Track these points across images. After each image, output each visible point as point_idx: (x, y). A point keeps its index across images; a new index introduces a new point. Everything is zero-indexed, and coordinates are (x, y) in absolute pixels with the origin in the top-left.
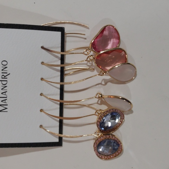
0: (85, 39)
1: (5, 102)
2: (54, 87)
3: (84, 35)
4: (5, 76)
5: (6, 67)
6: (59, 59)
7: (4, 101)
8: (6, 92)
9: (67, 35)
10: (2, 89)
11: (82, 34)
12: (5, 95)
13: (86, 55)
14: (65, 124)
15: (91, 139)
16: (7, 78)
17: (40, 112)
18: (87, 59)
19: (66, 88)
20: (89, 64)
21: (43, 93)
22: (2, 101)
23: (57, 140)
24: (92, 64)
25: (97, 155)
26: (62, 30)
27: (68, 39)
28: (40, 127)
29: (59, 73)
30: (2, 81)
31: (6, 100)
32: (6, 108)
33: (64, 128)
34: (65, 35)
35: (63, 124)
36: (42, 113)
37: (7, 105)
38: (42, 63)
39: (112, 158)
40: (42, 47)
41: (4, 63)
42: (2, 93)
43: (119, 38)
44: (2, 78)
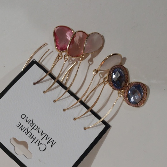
0: (53, 51)
1: (49, 138)
2: (66, 98)
3: (49, 50)
4: (32, 123)
5: (27, 118)
6: (51, 79)
7: (47, 138)
8: (43, 131)
9: (41, 61)
10: (38, 133)
11: (47, 51)
12: (44, 134)
13: (61, 58)
14: (97, 112)
15: (122, 102)
16: (34, 123)
17: (75, 121)
18: (65, 60)
19: (74, 91)
20: (70, 63)
21: (64, 109)
22: (46, 140)
23: (104, 126)
24: (72, 60)
25: (136, 107)
26: (34, 62)
27: (44, 64)
28: (85, 129)
29: (61, 87)
30: (33, 128)
31: (48, 137)
32: (53, 141)
33: (100, 114)
34: (40, 63)
35: (97, 113)
36: (77, 120)
37: (51, 138)
38: (44, 92)
39: (146, 98)
40: (34, 84)
41: (23, 116)
42: (41, 135)
43: (69, 29)
44: (31, 126)
